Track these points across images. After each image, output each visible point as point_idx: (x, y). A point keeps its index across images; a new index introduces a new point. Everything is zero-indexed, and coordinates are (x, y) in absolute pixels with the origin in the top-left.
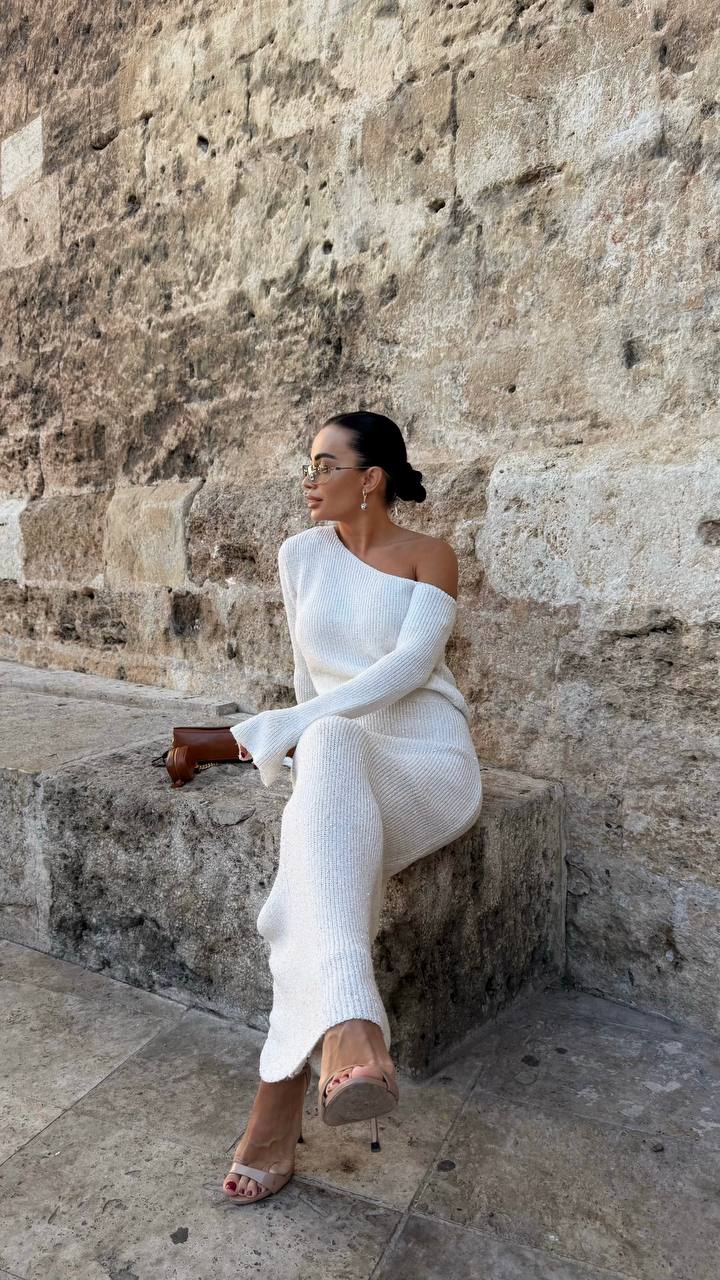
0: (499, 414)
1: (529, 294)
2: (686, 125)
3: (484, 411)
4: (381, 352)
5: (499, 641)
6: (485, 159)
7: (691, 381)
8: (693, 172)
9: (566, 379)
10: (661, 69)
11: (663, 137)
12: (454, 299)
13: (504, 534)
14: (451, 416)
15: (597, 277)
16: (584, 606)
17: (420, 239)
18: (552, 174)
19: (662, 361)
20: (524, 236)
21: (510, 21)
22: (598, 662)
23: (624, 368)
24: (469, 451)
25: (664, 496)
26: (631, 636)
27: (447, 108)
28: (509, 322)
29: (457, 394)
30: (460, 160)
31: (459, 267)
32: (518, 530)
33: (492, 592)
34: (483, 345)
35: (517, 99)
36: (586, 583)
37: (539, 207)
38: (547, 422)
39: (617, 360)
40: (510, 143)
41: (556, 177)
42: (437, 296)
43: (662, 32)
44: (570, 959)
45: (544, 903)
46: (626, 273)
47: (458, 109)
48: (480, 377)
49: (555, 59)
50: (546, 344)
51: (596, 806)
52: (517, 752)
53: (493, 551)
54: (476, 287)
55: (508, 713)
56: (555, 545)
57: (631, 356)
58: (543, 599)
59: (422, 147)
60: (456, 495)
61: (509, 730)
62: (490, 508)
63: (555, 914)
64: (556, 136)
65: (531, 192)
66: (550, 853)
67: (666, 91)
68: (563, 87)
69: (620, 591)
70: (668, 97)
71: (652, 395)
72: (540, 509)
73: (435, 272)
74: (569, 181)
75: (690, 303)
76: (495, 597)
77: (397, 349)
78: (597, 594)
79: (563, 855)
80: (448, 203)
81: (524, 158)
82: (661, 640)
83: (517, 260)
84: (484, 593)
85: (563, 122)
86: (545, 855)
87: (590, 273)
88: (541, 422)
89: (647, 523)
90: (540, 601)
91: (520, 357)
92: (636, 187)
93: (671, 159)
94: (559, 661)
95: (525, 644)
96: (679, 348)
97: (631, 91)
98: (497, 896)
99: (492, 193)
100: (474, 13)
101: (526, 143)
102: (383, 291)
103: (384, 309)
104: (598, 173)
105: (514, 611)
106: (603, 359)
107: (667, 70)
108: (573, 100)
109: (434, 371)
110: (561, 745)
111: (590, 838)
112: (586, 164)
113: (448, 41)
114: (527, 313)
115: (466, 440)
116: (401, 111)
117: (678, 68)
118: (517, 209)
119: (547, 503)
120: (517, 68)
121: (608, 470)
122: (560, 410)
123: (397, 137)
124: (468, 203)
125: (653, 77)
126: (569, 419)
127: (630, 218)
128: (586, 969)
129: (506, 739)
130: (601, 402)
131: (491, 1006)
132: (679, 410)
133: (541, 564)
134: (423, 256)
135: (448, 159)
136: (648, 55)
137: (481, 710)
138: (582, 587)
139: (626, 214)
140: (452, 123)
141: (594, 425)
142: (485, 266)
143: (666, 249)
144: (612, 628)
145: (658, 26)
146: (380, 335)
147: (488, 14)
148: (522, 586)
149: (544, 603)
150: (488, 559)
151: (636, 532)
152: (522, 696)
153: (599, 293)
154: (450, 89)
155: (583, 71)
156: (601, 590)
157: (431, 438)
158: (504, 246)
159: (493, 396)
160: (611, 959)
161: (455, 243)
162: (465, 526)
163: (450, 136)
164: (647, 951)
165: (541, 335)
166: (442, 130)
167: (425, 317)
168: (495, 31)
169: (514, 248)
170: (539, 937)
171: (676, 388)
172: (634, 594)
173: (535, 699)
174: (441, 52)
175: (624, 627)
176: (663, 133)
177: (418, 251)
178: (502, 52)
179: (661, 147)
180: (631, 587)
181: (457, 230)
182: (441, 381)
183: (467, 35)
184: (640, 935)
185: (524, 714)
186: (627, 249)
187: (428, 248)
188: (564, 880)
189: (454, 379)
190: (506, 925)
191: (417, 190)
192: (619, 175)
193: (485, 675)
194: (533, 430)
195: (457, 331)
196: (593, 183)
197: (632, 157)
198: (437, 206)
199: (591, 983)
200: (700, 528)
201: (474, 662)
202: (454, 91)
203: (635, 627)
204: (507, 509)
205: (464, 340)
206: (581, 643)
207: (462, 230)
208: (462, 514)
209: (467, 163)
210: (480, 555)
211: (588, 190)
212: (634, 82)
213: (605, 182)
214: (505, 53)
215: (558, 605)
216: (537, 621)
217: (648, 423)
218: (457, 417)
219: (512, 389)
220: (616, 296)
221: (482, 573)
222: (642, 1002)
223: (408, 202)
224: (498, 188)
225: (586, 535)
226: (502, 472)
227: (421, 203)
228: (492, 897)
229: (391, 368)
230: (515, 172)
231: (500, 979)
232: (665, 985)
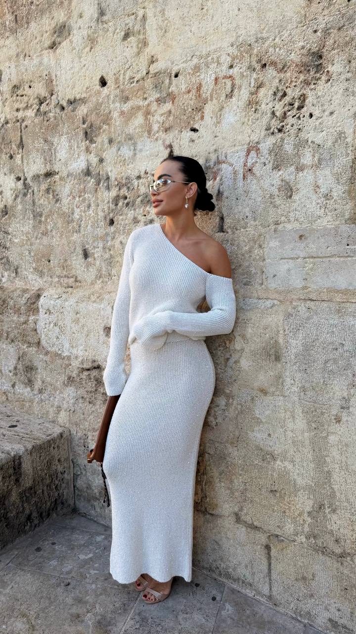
0: (45, 271)
1: (51, 223)
2: (95, 165)
3: (40, 269)
4: (4, 237)
5: (47, 368)
6: (33, 163)
7: (104, 269)
8: (99, 185)
9: (66, 260)
10: (86, 141)
11: (88, 168)
12: (27, 220)
13: (46, 324)
14: (30, 269)
15: (73, 221)
16: (72, 357)
17: (14, 192)
18: (55, 175)
19: (95, 259)
20: (48, 198)
21: (37, 107)
22: (78, 380)
23: (84, 260)
24: (36, 285)
25: (93, 316)
26: (88, 370)
27: (19, 138)
28: (45, 234)
29: (31, 260)
30: (25, 161)
31: (27, 207)
32: (50, 323)
33: (43, 347)
34: (38, 241)
35: (42, 141)
36: (72, 347)
37: (52, 187)
38: (62, 277)
39: (81, 256)
40: (41, 158)
41: (56, 176)
42: (21, 217)
43: (85, 126)
44: (76, 501)
45: (61, 480)
46: (81, 221)
47: (23, 139)
48: (38, 254)
49: (53, 127)
50: (58, 245)
51: (80, 439)
52: (55, 415)
53: (43, 330)
54: (34, 216)
55: (51, 399)
56: (62, 331)
57: (86, 255)
58: (60, 352)
59: (12, 153)
60: (29, 305)
61: (52, 406)
62: (40, 312)
63: (67, 483)
64: (55, 159)
65: (49, 181)
66: (62, 459)
67: (88, 150)
68: (56, 140)
69: (83, 351)
70: (89, 153)
71: (93, 271)
72: (56, 315)
73: (20, 207)
74: (61, 179)
75: (101, 238)
76: (44, 349)
77: (9, 237)
78: (76, 352)
79: (71, 459)
80: (22, 178)
81: (45, 166)
82: (97, 372)
83: (46, 208)
84: (41, 348)
85: (57, 154)
86: (59, 461)
87: (70, 218)
88: (59, 277)
89: (89, 326)
90: (59, 353)
91: (50, 248)
92: (82, 187)
93: (91, 178)
94: (66, 379)
95: (55, 370)
96: (99, 255)
97: (77, 147)
98: (31, 482)
99: (36, 177)
100: (25, 101)
101: (46, 160)
102: (3, 211)
103: (4, 219)
104: (70, 177)
105: (51, 356)
106: (77, 255)
107: (88, 141)
108: (59, 146)
109: (22, 249)
110: (68, 413)
111: (79, 451)
112: (65, 174)
113: (18, 110)
114: (51, 231)
115: (35, 280)
116: (3, 135)
117: (92, 141)
118: (45, 187)
119: (58, 313)
120: (41, 128)
121: (76, 302)
122: (65, 273)
123: (3, 146)
124: (29, 181)
125: (83, 143)
126: (68, 277)
127: (81, 199)
128: (82, 505)
129: (51, 410)
130: (77, 272)
131: (31, 526)
132: (101, 280)
133: (58, 337)
134: (15, 199)
135: (21, 160)
136: (81, 135)
137: (42, 397)
138: (71, 349)
139: (79, 197)
140: (21, 145)
141: (76, 281)
142: (36, 208)
143: (93, 214)
144: (81, 366)
145: (84, 123)
146: (3, 230)
147: (30, 102)
148: (53, 346)
149: (60, 354)
150: (41, 333)
151: (86, 329)
152: (55, 392)
153: (73, 228)
154: (20, 130)
155: (62, 135)
156: (77, 351)
157: (23, 277)
158: (42, 201)
159: (43, 263)
160: (89, 501)
161: (26, 196)
162: (32, 318)
163: (21, 150)
164: (98, 497)
165: (56, 241)
166: (18, 147)
167: (18, 225)
168: (33, 110)
169: (45, 203)
170: (58, 494)
171: (99, 270)
172: (87, 354)
173: (59, 394)
174: (16, 114)
175: (85, 366)
176: (88, 167)
177: (13, 197)
178: (36, 120)
179: (88, 173)
180: (86, 350)
181: (26, 191)
182: (25, 253)
183: (24, 109)
184: (96, 491)
185: (57, 400)
186: (81, 211)
187: (17, 196)
188: (72, 469)
189: (30, 253)
190: (38, 492)
191: (12, 171)
192: (76, 180)
193: (43, 382)
194: (57, 279)
195: (29, 233)
196: (68, 181)
197: (79, 174)
198: (19, 179)
199: (83, 510)
200: (104, 330)
201: (39, 376)
202: (21, 132)
203: (88, 367)
204: (46, 313)
205: (32, 238)
206: (72, 372)
207: (28, 191)
208: (31, 313)
209: (27, 163)
210: (38, 331)
211: (67, 184)
212: (78, 143)
213: (72, 183)
214: (36, 121)
215: (64, 355)
216: (58, 361)
217: (92, 284)
218: (32, 270)
219: (49, 261)
220: (79, 230)
221: (39, 339)
222: (98, 518)
223: (8, 175)
224: (38, 176)
225: (71, 328)
226: (45, 297)
227: (13, 177)
228: (27, 482)
229: (8, 245)
230: (43, 172)
231: (35, 514)
232: (105, 511)
